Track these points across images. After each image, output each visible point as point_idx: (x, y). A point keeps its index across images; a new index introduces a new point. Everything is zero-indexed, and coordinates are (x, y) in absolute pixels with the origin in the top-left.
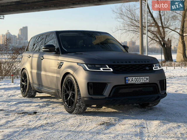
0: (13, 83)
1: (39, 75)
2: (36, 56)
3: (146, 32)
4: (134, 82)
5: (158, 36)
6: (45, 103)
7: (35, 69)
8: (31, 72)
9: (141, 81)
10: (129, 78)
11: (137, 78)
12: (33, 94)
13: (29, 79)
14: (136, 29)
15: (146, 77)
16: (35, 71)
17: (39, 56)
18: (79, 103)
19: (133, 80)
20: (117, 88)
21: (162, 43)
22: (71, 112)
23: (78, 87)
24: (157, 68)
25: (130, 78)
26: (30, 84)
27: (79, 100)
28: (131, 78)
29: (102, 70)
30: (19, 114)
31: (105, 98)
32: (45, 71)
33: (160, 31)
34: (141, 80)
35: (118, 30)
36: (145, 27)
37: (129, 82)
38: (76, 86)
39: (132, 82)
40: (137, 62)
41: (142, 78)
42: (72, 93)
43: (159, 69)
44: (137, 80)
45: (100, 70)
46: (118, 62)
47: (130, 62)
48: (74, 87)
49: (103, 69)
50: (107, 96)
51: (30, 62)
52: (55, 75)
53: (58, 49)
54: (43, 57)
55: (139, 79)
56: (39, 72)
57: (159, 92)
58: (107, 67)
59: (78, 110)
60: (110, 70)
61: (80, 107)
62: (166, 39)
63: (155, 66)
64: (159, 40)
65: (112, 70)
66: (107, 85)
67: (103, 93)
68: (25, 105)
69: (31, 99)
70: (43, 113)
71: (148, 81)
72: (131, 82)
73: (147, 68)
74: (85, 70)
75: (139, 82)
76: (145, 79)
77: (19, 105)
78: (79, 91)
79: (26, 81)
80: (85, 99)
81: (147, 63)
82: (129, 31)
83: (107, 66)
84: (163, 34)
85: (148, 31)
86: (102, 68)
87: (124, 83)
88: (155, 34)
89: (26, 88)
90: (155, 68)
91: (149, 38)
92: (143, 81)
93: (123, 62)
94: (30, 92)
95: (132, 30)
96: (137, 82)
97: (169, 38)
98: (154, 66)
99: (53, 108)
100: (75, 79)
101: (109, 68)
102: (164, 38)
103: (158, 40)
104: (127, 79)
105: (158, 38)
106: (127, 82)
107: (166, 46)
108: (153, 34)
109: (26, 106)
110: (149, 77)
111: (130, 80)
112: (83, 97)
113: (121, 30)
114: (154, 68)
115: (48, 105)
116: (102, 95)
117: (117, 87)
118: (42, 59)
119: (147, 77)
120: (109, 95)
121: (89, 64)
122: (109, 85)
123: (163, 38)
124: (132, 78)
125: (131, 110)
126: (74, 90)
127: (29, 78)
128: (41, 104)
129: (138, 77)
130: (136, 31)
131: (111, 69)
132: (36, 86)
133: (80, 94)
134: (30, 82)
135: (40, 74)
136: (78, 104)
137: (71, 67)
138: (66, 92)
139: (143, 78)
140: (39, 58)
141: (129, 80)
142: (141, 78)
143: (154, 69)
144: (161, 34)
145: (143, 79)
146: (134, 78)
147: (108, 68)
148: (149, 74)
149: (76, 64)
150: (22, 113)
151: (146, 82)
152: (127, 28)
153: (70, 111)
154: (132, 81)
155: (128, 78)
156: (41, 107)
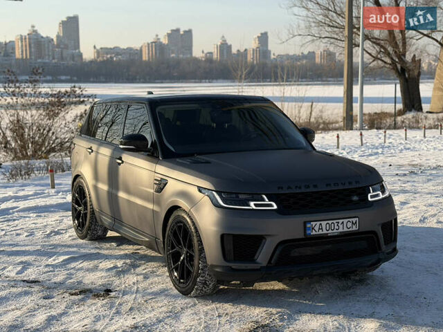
0: (54, 188)
1: (113, 198)
2: (106, 152)
3: (359, 39)
4: (325, 232)
5: (390, 49)
6: (128, 261)
7: (103, 182)
8: (96, 188)
9: (341, 230)
10: (314, 223)
11: (330, 222)
12: (100, 233)
13: (90, 201)
14: (337, 34)
15: (350, 220)
16: (104, 187)
17: (113, 153)
18: (202, 277)
19: (322, 229)
20: (286, 246)
21: (399, 66)
22: (185, 293)
23: (201, 242)
24: (377, 195)
25: (316, 223)
26: (93, 212)
27: (202, 269)
28: (318, 223)
29: (254, 208)
30: (72, 295)
31: (259, 268)
32: (128, 191)
33: (394, 37)
34: (341, 226)
35: (294, 36)
36: (358, 29)
37: (314, 233)
38: (195, 239)
39: (321, 232)
40: (332, 185)
41: (343, 223)
42: (187, 252)
43: (381, 196)
44: (330, 226)
45: (249, 206)
46: (289, 188)
47: (315, 186)
48: (191, 241)
49: (256, 205)
50: (265, 264)
51: (93, 164)
52: (150, 206)
53: (153, 144)
54: (120, 159)
55: (336, 224)
56: (114, 191)
57: (380, 249)
58: (264, 200)
59: (202, 290)
60: (271, 206)
61: (205, 283)
62: (408, 58)
63: (373, 192)
64: (392, 59)
65: (275, 207)
66: (264, 241)
67: (256, 257)
68: (86, 264)
69: (97, 244)
70: (125, 293)
71: (355, 228)
72: (318, 233)
73: (355, 198)
74: (217, 205)
75: (335, 231)
76: (350, 225)
77: (73, 265)
78: (202, 250)
79: (85, 204)
80: (218, 270)
81: (354, 186)
82: (320, 38)
83: (264, 196)
84: (400, 45)
85: (366, 37)
86: (253, 201)
87: (301, 236)
88: (382, 47)
89: (86, 220)
90: (372, 197)
91: (366, 55)
92: (346, 229)
93: (300, 188)
94: (94, 230)
95: (328, 35)
96: (330, 231)
97: (414, 55)
98: (370, 192)
99: (146, 277)
100: (194, 224)
101: (269, 201)
102: (404, 55)
103: (388, 61)
104: (308, 226)
105: (389, 55)
106: (308, 232)
107: (407, 76)
108: (378, 44)
109: (88, 270)
110: (357, 219)
111: (317, 228)
112: (212, 266)
113: (300, 35)
114: (369, 195)
115: (134, 266)
116: (253, 261)
117: (287, 244)
118: (119, 164)
119: (354, 220)
120: (270, 262)
121: (224, 192)
122: (268, 240)
123: (401, 56)
124: (321, 224)
125: (317, 286)
126: (190, 246)
127: (90, 198)
128: (120, 263)
129: (335, 221)
130: (337, 39)
131: (273, 204)
132: (107, 220)
133: (205, 258)
134: (92, 208)
135: (117, 197)
136: (201, 279)
137: (184, 195)
138: (173, 247)
139: (345, 221)
140: (112, 158)
141: (313, 229)
142: (341, 221)
143: (370, 199)
144: (396, 46)
145: (344, 225)
146: (324, 223)
147: (267, 201)
148: (357, 213)
149: (196, 189)
150: (81, 292)
151: (351, 229)
152: (315, 31)
153: (184, 290)
154: (319, 229)
155: (312, 223)
156: (121, 272)
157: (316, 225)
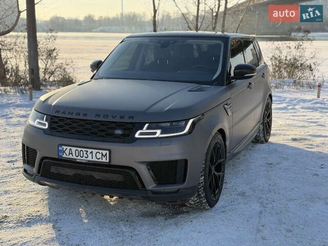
4: (74, 157)
9: (90, 158)
10: (65, 147)
11: (79, 149)
15: (100, 151)
19: (72, 154)
25: (67, 147)
34: (90, 156)
37: (64, 156)
39: (71, 156)
40: (102, 116)
41: (92, 152)
43: (158, 135)
44: (79, 153)
46: (64, 112)
47: (85, 115)
49: (37, 123)
55: (85, 152)
60: (45, 125)
63: (148, 129)
65: (47, 127)
71: (104, 160)
72: (68, 157)
75: (84, 158)
76: (99, 156)
83: (45, 117)
86: (39, 119)
92: (95, 159)
93: (72, 114)
96: (79, 158)
98: (142, 129)
104: (60, 148)
106: (61, 154)
110: (108, 152)
111: (67, 152)
114: (139, 132)
119: (104, 152)
122: (38, 154)
124: (70, 149)
129: (84, 150)
131: (47, 123)
139: (95, 151)
141: (64, 152)
142: (90, 151)
143: (137, 136)
145: (94, 155)
146: (74, 149)
147: (44, 121)
151: (100, 160)
154: (70, 154)
155: (63, 147)
157: (67, 149)
